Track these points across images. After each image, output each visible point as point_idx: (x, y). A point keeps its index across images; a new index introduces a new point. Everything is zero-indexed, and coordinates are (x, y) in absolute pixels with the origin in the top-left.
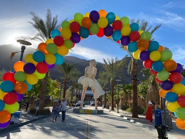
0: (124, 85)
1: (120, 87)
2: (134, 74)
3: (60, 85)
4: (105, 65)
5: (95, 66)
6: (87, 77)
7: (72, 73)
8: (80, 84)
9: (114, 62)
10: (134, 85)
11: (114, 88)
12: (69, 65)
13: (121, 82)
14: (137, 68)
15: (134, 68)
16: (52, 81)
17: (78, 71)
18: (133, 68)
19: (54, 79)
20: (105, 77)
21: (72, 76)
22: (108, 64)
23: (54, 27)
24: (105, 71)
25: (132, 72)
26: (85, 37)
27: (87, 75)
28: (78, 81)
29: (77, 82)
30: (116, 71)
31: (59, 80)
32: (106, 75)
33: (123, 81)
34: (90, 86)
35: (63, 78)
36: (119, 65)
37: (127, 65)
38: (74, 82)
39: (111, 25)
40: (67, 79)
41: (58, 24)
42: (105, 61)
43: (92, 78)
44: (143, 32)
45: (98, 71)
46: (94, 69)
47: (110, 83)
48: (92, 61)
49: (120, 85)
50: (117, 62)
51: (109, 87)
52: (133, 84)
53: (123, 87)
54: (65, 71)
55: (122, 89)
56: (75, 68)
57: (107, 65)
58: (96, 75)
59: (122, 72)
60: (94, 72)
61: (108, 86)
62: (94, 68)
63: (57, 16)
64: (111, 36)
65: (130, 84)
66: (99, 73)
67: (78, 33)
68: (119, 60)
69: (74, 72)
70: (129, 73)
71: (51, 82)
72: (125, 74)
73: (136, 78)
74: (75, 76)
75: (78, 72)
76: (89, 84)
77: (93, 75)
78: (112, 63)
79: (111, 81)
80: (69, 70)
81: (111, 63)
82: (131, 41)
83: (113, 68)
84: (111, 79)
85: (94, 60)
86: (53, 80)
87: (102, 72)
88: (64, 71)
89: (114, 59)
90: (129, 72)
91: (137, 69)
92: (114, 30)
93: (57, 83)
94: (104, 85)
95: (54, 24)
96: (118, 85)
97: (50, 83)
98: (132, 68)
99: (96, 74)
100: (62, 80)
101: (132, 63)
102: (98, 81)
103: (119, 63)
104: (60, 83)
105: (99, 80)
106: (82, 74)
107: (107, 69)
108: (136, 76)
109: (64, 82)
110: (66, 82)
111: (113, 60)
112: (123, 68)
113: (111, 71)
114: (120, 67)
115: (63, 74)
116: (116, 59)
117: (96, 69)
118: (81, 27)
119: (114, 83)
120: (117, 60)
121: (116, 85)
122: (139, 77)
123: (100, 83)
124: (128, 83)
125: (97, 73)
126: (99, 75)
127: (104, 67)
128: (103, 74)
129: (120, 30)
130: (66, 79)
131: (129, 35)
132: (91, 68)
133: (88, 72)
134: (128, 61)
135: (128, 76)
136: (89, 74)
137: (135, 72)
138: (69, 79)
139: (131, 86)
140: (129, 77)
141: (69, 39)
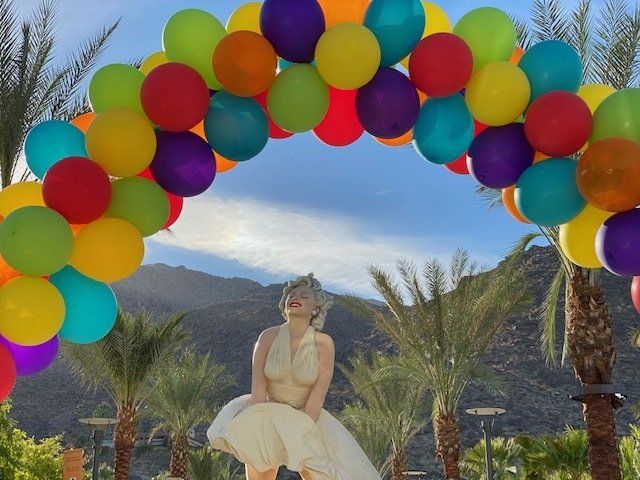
0: (525, 443)
1: (501, 454)
2: (588, 362)
3: (86, 467)
4: (385, 310)
5: (320, 322)
6: (273, 400)
7: (169, 383)
8: (224, 456)
9: (449, 285)
10: (594, 441)
11: (462, 464)
12: (139, 327)
13: (510, 423)
14: (603, 317)
15: (585, 320)
16: (30, 445)
17: (205, 363)
18: (576, 318)
19: (39, 433)
20: (393, 391)
21: (165, 403)
22: (408, 301)
23: (34, 80)
24: (391, 352)
25: (572, 347)
26: (244, 151)
27: (268, 389)
28: (210, 433)
29: (203, 440)
30: (464, 348)
31: (77, 437)
32: (396, 381)
33: (518, 412)
34: (293, 467)
35: (104, 421)
36: (479, 304)
37: (539, 302)
38: (183, 440)
39: (402, 67)
40: (136, 423)
41: (56, 63)
42: (381, 281)
43: (301, 407)
44: (610, 90)
45: (342, 357)
46: (316, 344)
47: (429, 430)
48: (298, 291)
49: (498, 443)
50: (465, 282)
51: (422, 461)
52: (585, 433)
53: (522, 454)
54: (119, 373)
55: (513, 469)
56: (184, 345)
57: (401, 308)
58: (334, 381)
59: (508, 352)
60: (312, 359)
61: (419, 456)
62: (310, 336)
63: (47, 13)
64: (410, 133)
65: (571, 435)
66: (351, 368)
67: (199, 130)
68: (476, 272)
69: (177, 375)
70: (552, 351)
71: (19, 455)
72: (531, 366)
73: (606, 389)
74: (185, 398)
75: (207, 372)
76: (283, 451)
77: (312, 387)
78: (435, 292)
79: (436, 415)
80: (140, 361)
81: (428, 297)
82: (539, 157)
83: (440, 327)
84: (438, 406)
85: (308, 283)
86: (37, 443)
87: (369, 361)
88: (107, 372)
89: (446, 264)
90: (554, 347)
91: (602, 324)
92: (423, 97)
93: (67, 460)
94: (389, 451)
95: (31, 59)
96: (483, 442)
97: (15, 464)
98: (568, 318)
99: (329, 373)
100: (99, 436)
101: (569, 287)
102: (349, 427)
103: (481, 291)
104: (82, 457)
105: (353, 414)
106: (231, 380)
107: (401, 336)
108: (600, 378)
109: (112, 445)
110: (122, 448)
111: (435, 273)
112: (512, 322)
113: (430, 350)
114: (491, 315)
115: (102, 394)
116: (461, 262)
117: (327, 340)
118: (213, 92)
119: (461, 431)
120: (465, 273)
121: (472, 443)
122: (627, 379)
123: (361, 439)
124: (556, 426)
125: (336, 370)
126: (354, 381)
127: (381, 325)
128: (376, 376)
129: (463, 92)
130: (125, 426)
131: (521, 120)
132: (295, 336)
133: (272, 370)
134: (538, 274)
135: (552, 378)
136: (280, 381)
137: (591, 348)
138: (147, 425)
139: (577, 446)
140: (560, 383)
141: (143, 174)
